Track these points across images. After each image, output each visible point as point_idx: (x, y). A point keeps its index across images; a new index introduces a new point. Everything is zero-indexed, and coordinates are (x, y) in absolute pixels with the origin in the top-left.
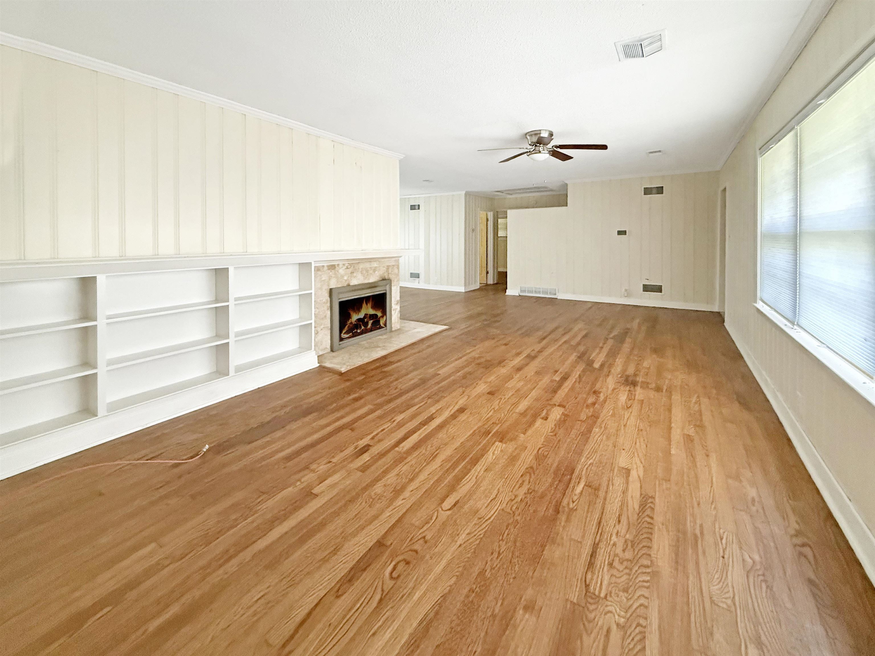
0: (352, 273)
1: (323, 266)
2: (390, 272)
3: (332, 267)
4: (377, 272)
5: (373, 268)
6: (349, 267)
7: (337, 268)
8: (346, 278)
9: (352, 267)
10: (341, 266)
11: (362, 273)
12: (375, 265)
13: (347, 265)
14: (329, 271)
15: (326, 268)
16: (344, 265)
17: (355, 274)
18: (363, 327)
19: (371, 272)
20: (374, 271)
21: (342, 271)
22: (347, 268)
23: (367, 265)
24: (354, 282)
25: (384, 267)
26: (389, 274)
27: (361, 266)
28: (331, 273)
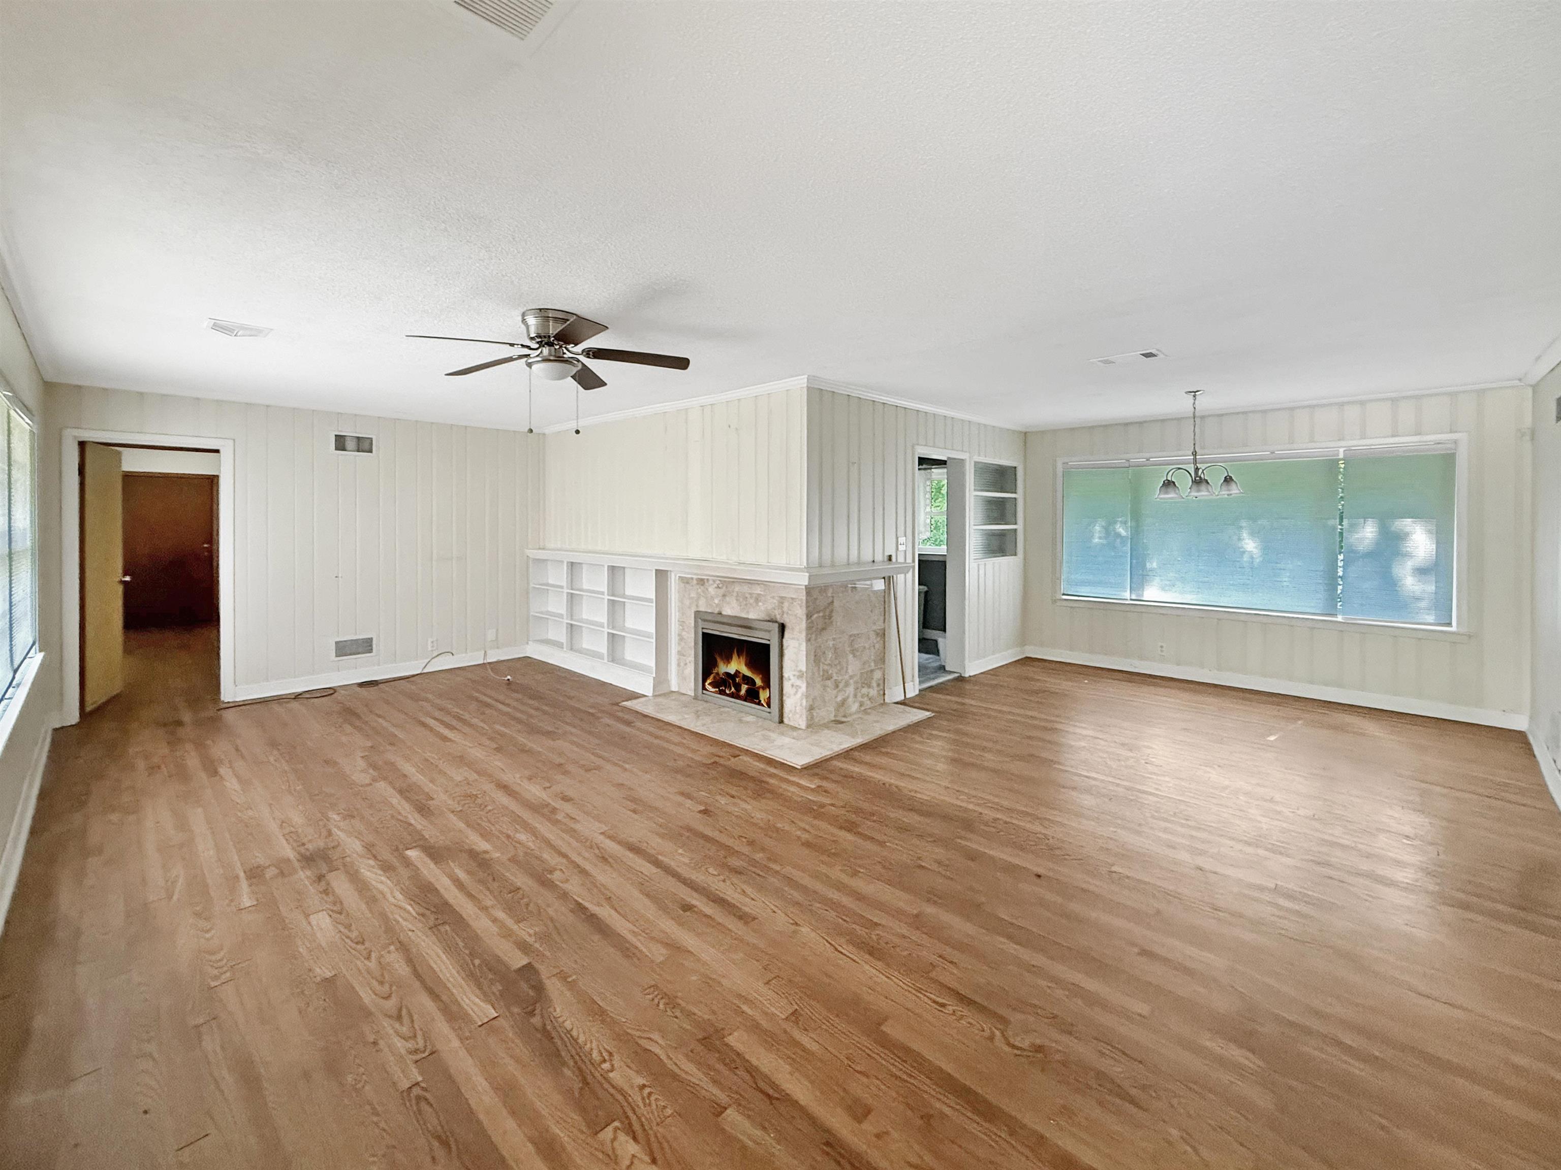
0: (724, 596)
1: (692, 579)
2: (785, 609)
3: (701, 582)
4: (760, 604)
5: (754, 595)
6: (720, 586)
7: (706, 584)
8: (716, 601)
9: (724, 588)
10: (711, 582)
11: (737, 600)
12: (758, 590)
13: (718, 582)
14: (698, 587)
15: (695, 582)
16: (714, 581)
17: (727, 599)
18: (733, 689)
19: (752, 601)
20: (757, 600)
21: (712, 590)
22: (718, 587)
23: (746, 589)
24: (727, 611)
25: (773, 598)
26: (783, 612)
27: (737, 588)
28: (699, 590)
